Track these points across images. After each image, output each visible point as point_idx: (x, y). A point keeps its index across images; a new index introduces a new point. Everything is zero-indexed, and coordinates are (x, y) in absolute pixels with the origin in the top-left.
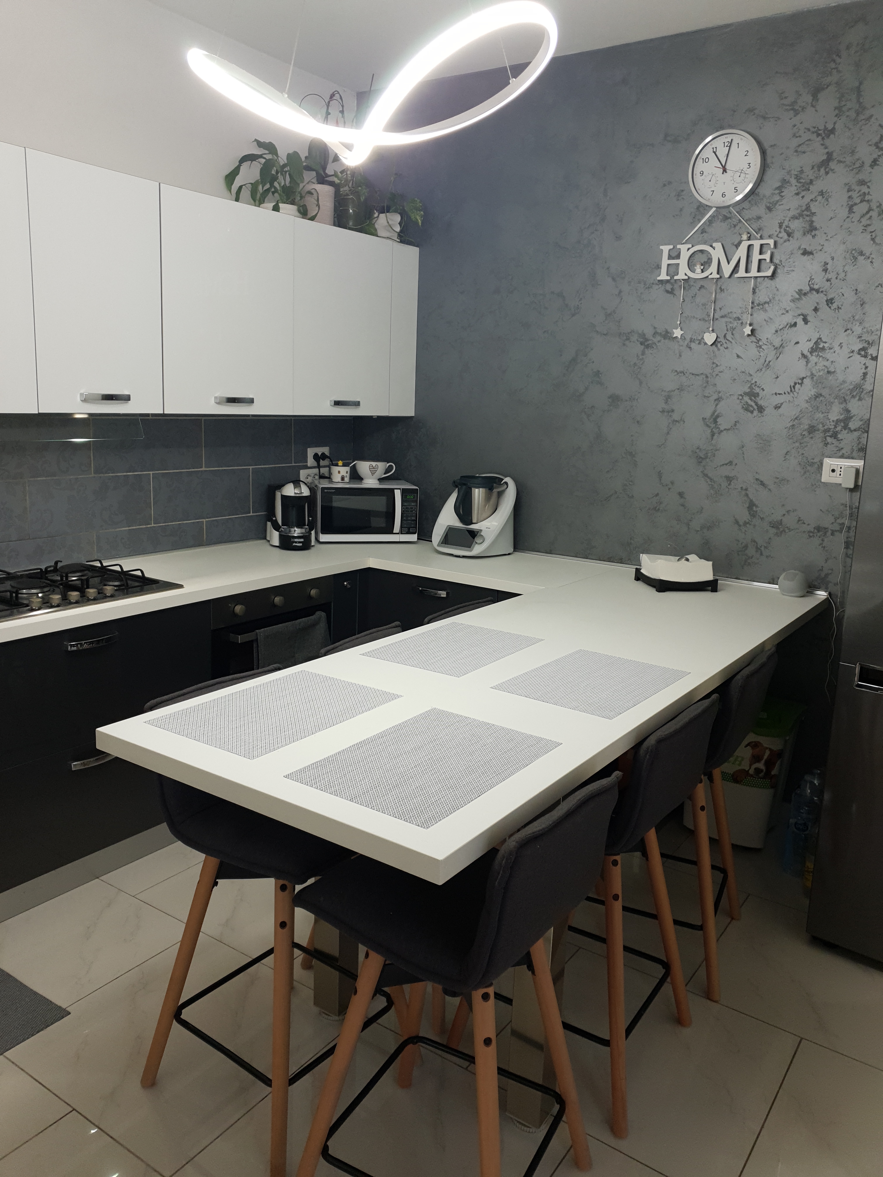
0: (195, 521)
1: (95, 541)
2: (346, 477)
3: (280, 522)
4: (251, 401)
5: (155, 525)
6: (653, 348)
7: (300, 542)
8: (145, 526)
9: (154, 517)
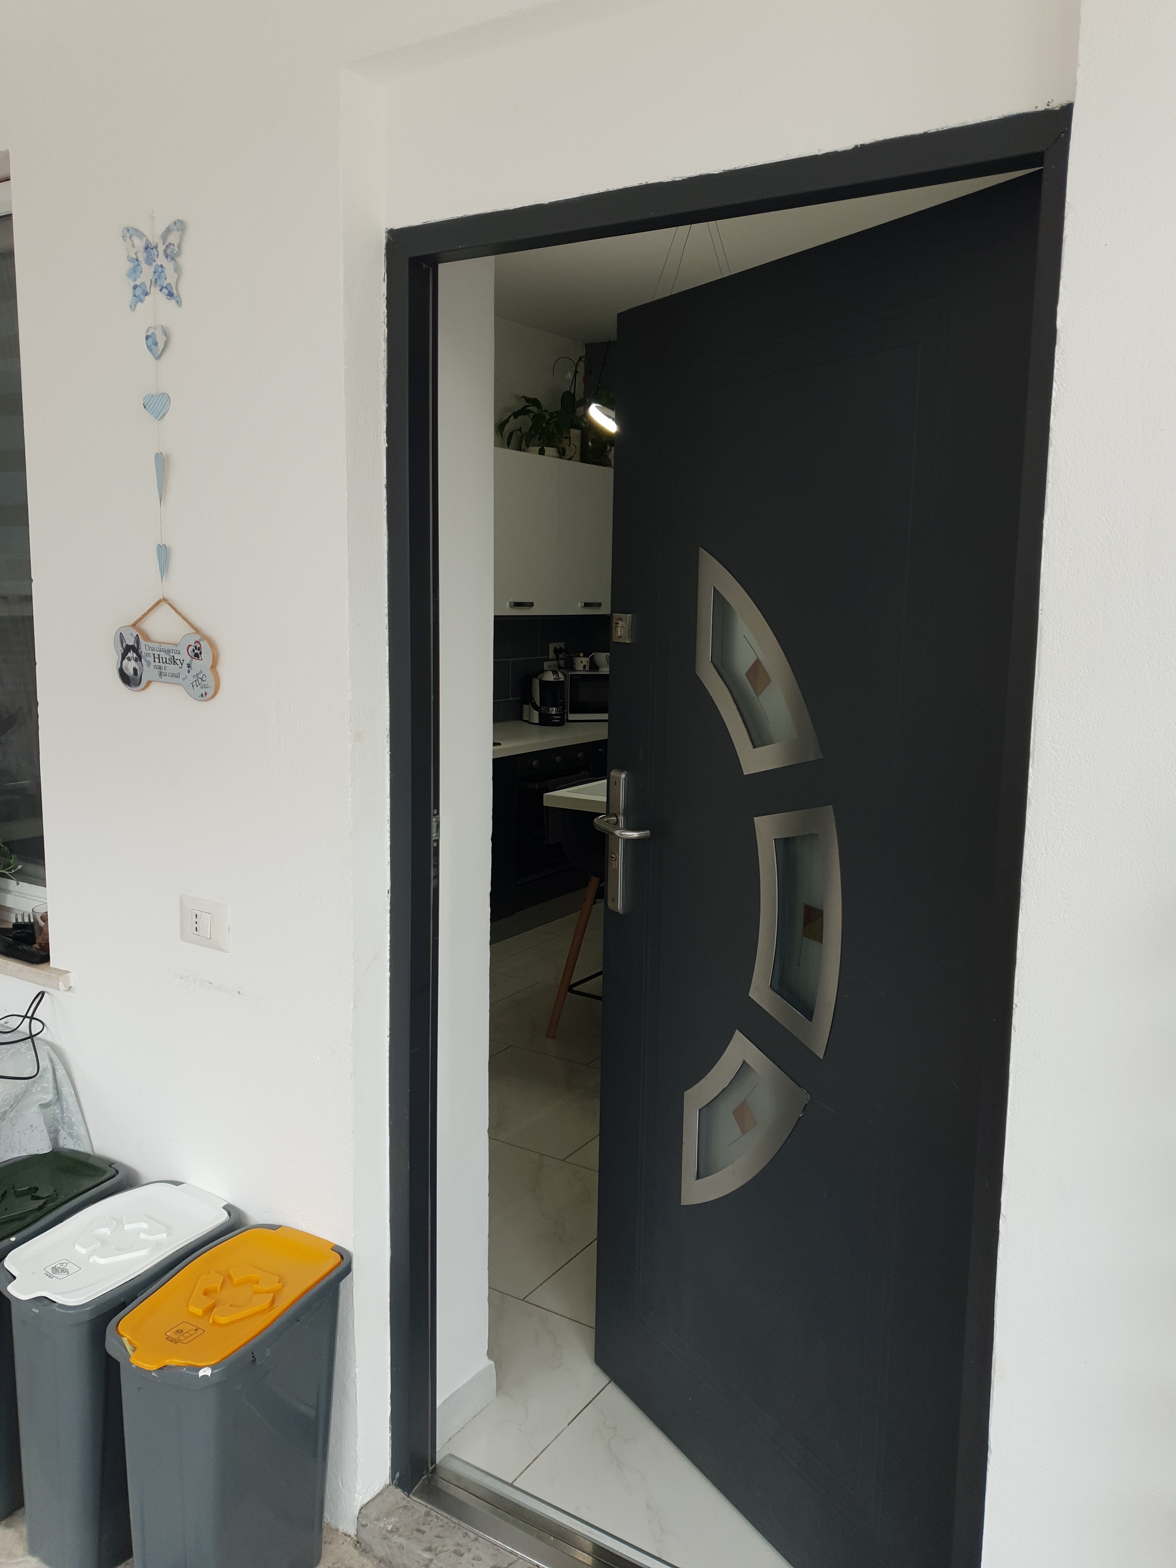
2: (587, 665)
3: (538, 704)
4: (531, 605)
7: (557, 719)
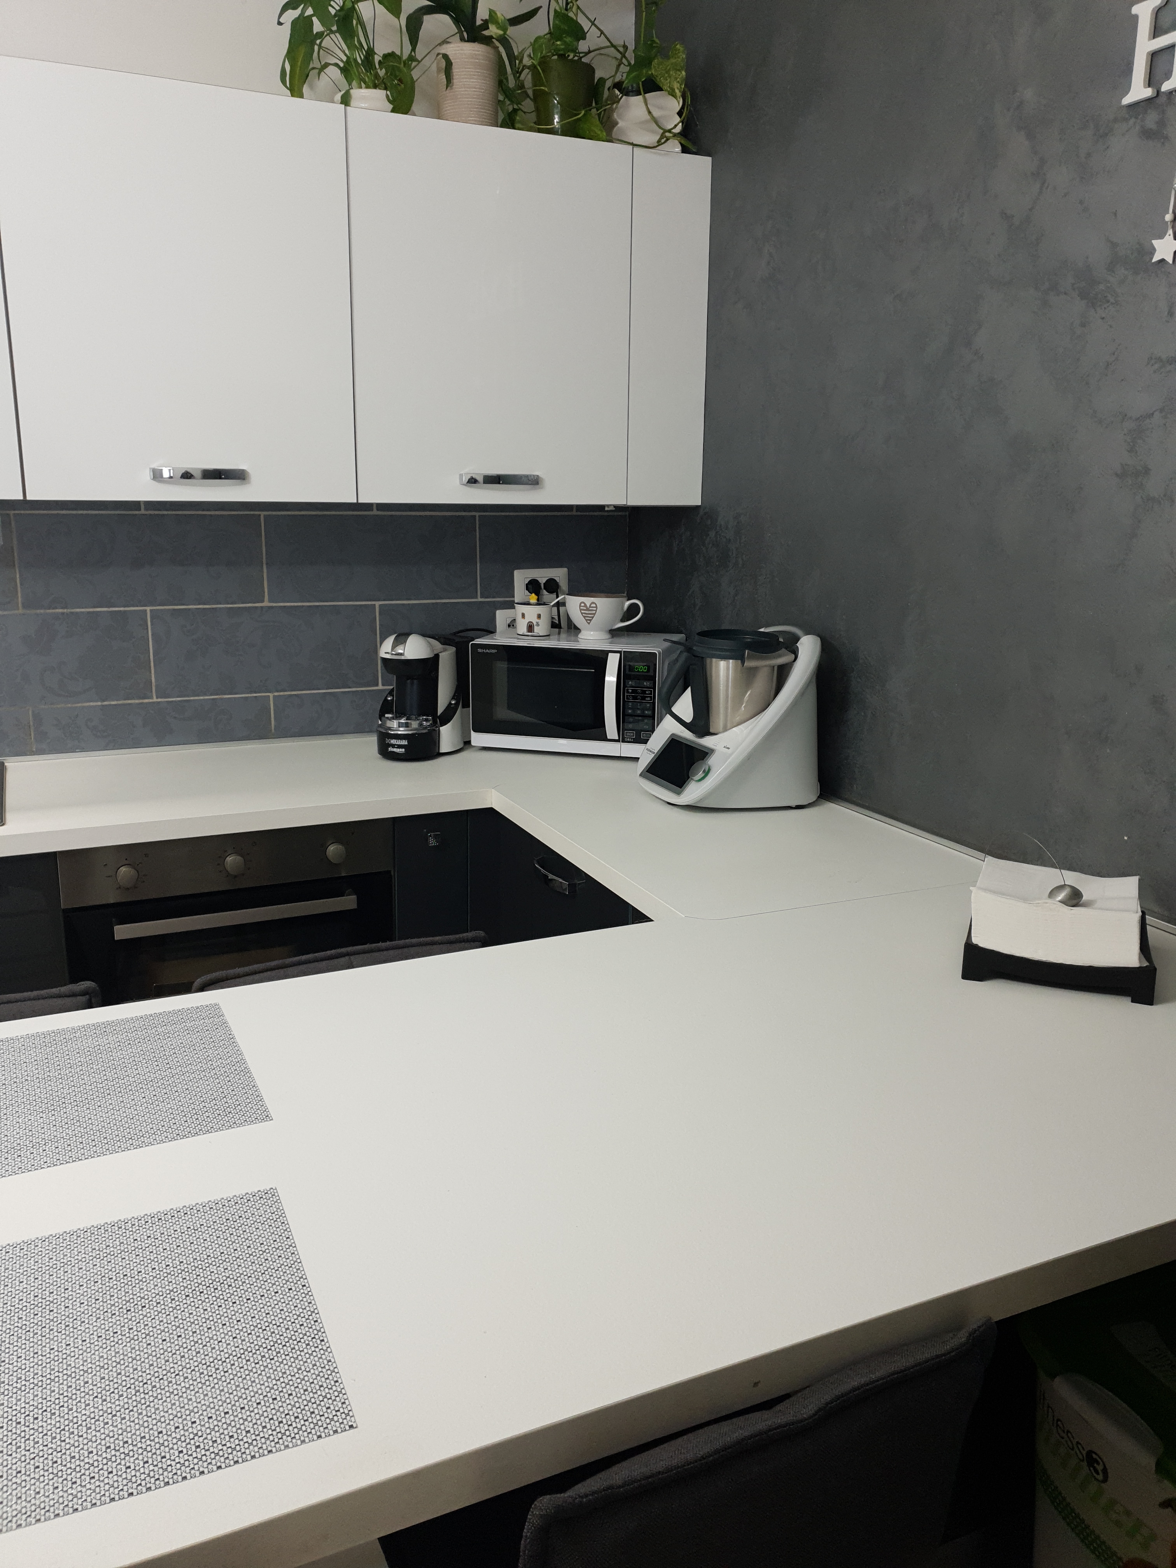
0: (250, 695)
1: (31, 723)
2: (538, 625)
5: (159, 700)
6: (1108, 302)
7: (400, 746)
8: (137, 701)
9: (157, 686)
